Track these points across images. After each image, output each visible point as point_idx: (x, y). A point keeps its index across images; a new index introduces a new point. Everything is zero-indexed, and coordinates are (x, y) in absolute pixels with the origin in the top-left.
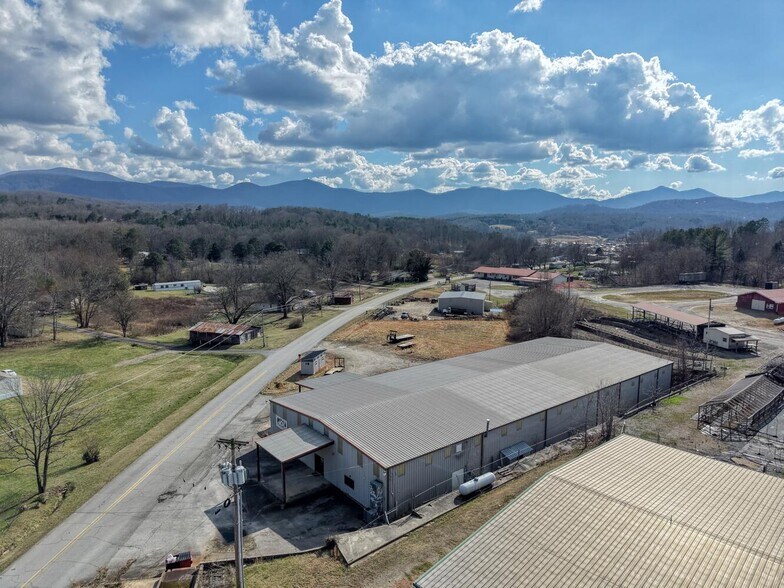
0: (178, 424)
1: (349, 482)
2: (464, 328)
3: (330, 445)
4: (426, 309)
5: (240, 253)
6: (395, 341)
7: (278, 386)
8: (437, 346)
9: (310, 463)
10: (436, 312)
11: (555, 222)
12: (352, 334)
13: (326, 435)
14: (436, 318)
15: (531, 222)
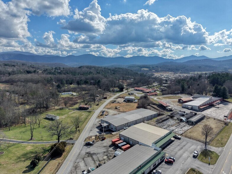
0: (87, 123)
1: (112, 128)
2: (129, 105)
3: (110, 124)
4: (122, 100)
5: (78, 83)
6: (116, 108)
7: (99, 117)
8: (124, 109)
9: (107, 127)
10: (124, 101)
11: (160, 67)
12: (109, 107)
13: (109, 123)
14: (124, 102)
15: (153, 68)
